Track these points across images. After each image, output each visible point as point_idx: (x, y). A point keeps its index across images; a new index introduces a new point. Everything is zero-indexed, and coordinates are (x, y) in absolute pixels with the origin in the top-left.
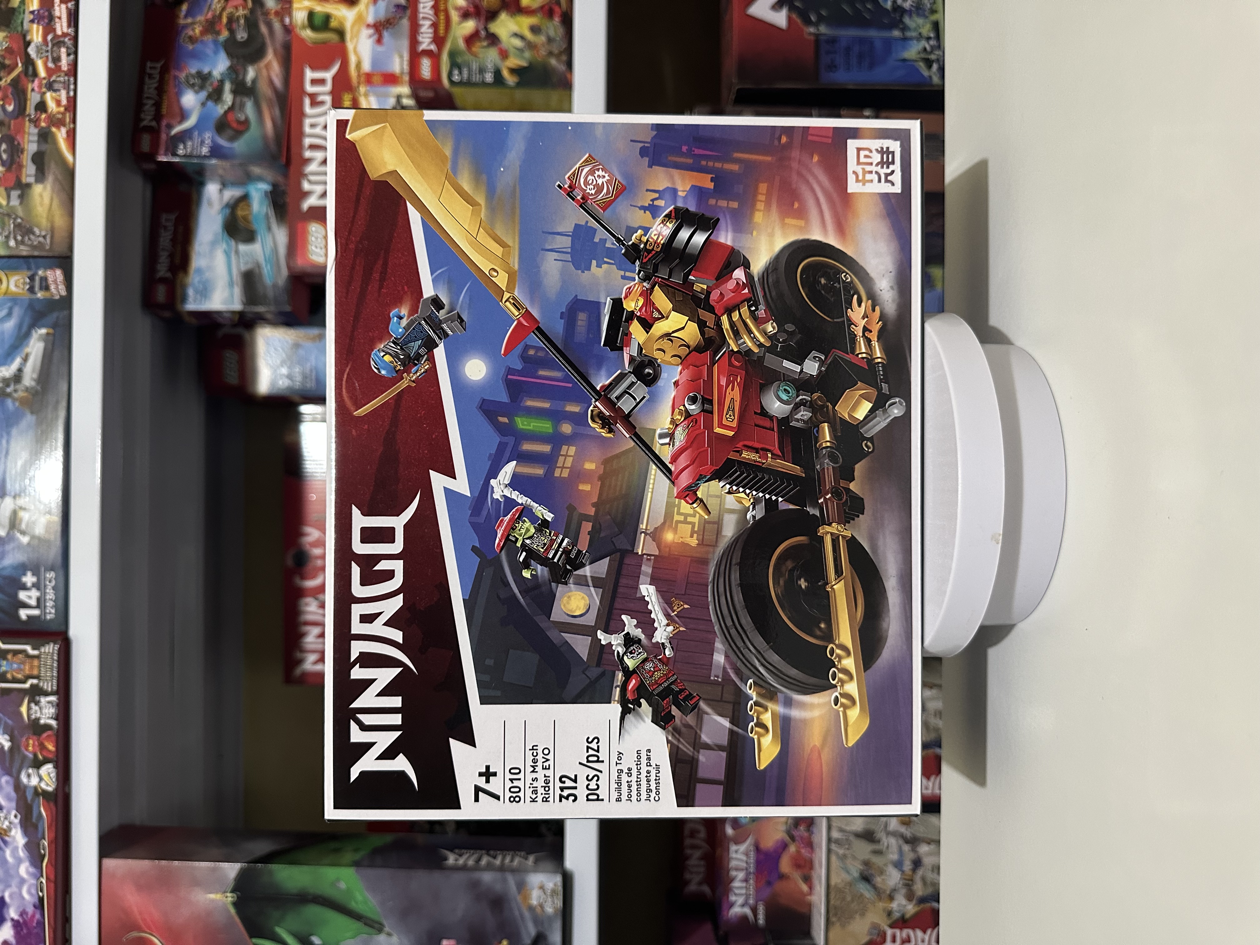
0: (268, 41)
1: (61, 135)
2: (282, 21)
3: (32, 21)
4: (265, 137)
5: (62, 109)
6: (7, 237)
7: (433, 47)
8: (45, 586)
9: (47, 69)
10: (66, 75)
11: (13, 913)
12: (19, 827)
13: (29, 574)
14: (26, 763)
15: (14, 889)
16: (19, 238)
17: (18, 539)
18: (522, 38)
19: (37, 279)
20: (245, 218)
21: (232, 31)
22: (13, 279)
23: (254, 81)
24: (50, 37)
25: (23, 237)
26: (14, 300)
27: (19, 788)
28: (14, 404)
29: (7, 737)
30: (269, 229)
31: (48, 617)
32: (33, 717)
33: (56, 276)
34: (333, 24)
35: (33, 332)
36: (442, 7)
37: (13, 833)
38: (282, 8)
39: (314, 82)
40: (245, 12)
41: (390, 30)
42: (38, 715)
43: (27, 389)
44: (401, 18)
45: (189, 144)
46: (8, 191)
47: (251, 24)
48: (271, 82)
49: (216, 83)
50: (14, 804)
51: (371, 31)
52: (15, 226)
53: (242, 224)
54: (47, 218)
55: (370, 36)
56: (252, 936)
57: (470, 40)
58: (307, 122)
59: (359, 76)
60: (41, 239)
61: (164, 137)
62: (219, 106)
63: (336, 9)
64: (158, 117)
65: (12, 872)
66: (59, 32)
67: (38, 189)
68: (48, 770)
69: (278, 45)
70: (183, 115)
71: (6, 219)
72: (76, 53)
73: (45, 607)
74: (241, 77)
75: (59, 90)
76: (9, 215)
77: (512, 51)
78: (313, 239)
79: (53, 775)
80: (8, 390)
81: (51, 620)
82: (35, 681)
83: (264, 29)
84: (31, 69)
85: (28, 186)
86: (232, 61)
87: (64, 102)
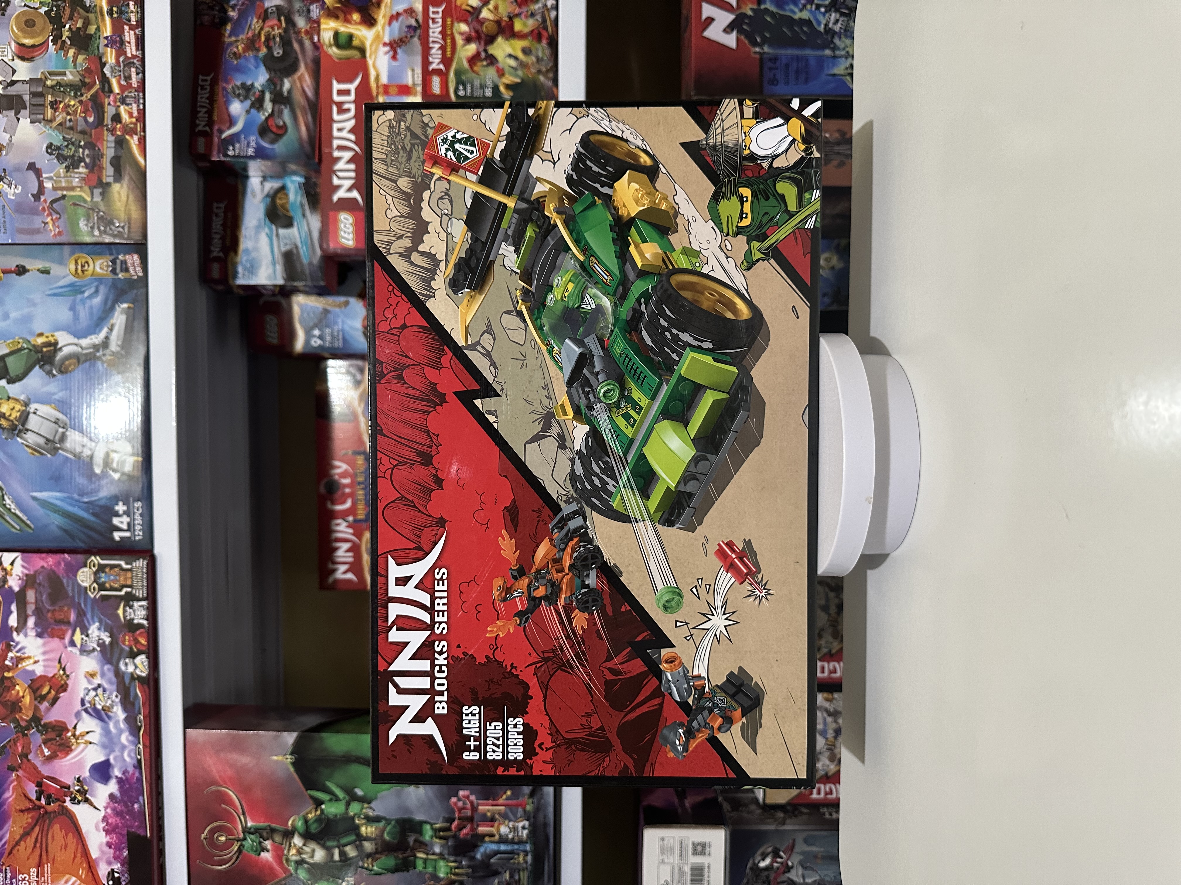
0: (300, 57)
1: (134, 142)
2: (311, 39)
3: (106, 46)
4: (300, 139)
5: (134, 120)
6: (92, 228)
7: (441, 67)
8: (134, 513)
9: (121, 86)
10: (136, 91)
11: (117, 772)
12: (119, 704)
13: (121, 503)
14: (125, 654)
15: (117, 753)
16: (102, 228)
17: (110, 475)
18: (516, 58)
19: (118, 262)
20: (283, 206)
21: (269, 48)
22: (98, 263)
23: (290, 91)
24: (121, 59)
25: (105, 228)
26: (100, 280)
27: (118, 674)
28: (103, 365)
29: (107, 634)
30: (304, 215)
31: (137, 538)
32: (128, 618)
33: (134, 259)
34: (355, 42)
35: (117, 306)
36: (449, 32)
37: (115, 709)
38: (310, 28)
39: (340, 92)
40: (280, 31)
41: (403, 47)
42: (132, 616)
43: (113, 354)
44: (412, 37)
45: (237, 145)
46: (92, 189)
47: (286, 43)
48: (304, 91)
49: (257, 93)
50: (114, 687)
51: (387, 48)
52: (98, 218)
53: (281, 211)
54: (125, 210)
55: (386, 53)
56: (307, 789)
57: (473, 60)
58: (335, 126)
59: (378, 87)
60: (121, 229)
61: (216, 139)
62: (261, 113)
63: (356, 29)
64: (210, 123)
65: (115, 740)
66: (129, 55)
67: (116, 187)
68: (142, 660)
69: (309, 61)
70: (232, 122)
71: (91, 212)
72: (144, 72)
73: (134, 530)
74: (278, 88)
75: (131, 104)
76: (93, 209)
77: (507, 69)
78: (342, 225)
79: (146, 663)
80: (98, 354)
81: (139, 540)
82: (129, 590)
83: (296, 46)
84: (107, 85)
85: (108, 184)
86: (270, 74)
87: (135, 114)
